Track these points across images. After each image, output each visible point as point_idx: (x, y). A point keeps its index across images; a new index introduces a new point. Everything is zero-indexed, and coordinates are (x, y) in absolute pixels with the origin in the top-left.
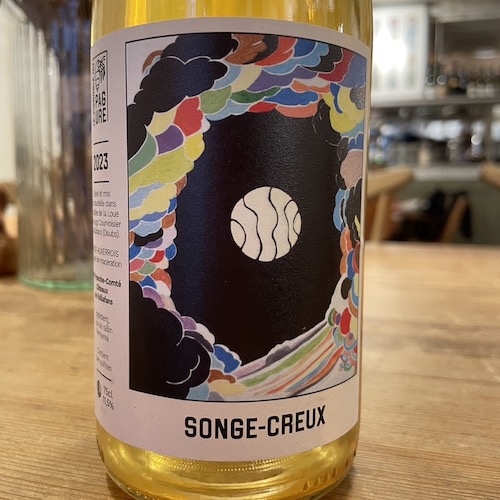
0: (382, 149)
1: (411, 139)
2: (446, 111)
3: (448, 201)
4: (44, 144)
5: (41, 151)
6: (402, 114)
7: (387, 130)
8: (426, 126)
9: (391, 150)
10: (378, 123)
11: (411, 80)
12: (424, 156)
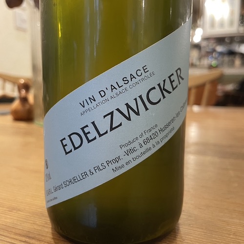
1: (232, 53)
6: (227, 40)
7: (220, 49)
8: (239, 47)
9: (220, 58)
10: (214, 45)
12: (238, 62)
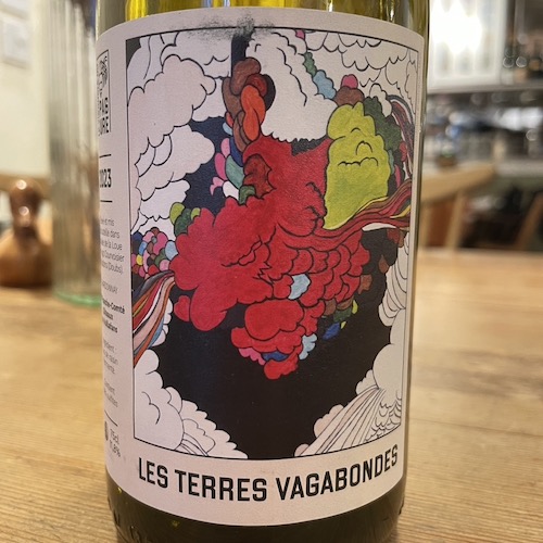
0: (450, 140)
1: (485, 129)
2: (525, 98)
3: (525, 200)
4: (82, 139)
5: (78, 147)
6: (474, 100)
7: (457, 119)
8: (501, 114)
10: (448, 110)
11: (486, 62)
12: (500, 148)
